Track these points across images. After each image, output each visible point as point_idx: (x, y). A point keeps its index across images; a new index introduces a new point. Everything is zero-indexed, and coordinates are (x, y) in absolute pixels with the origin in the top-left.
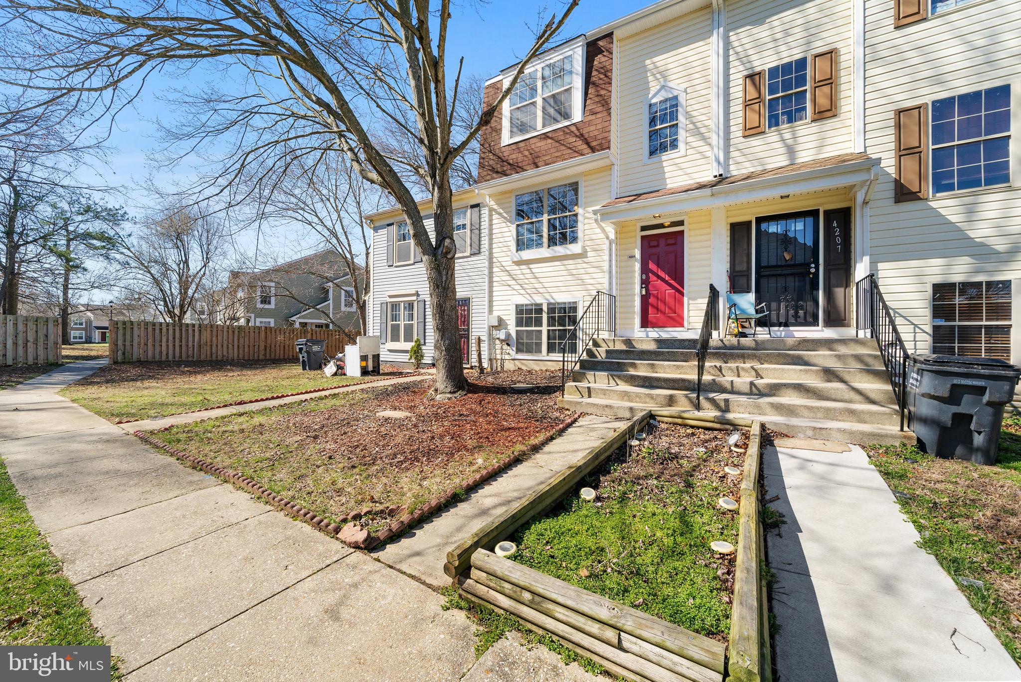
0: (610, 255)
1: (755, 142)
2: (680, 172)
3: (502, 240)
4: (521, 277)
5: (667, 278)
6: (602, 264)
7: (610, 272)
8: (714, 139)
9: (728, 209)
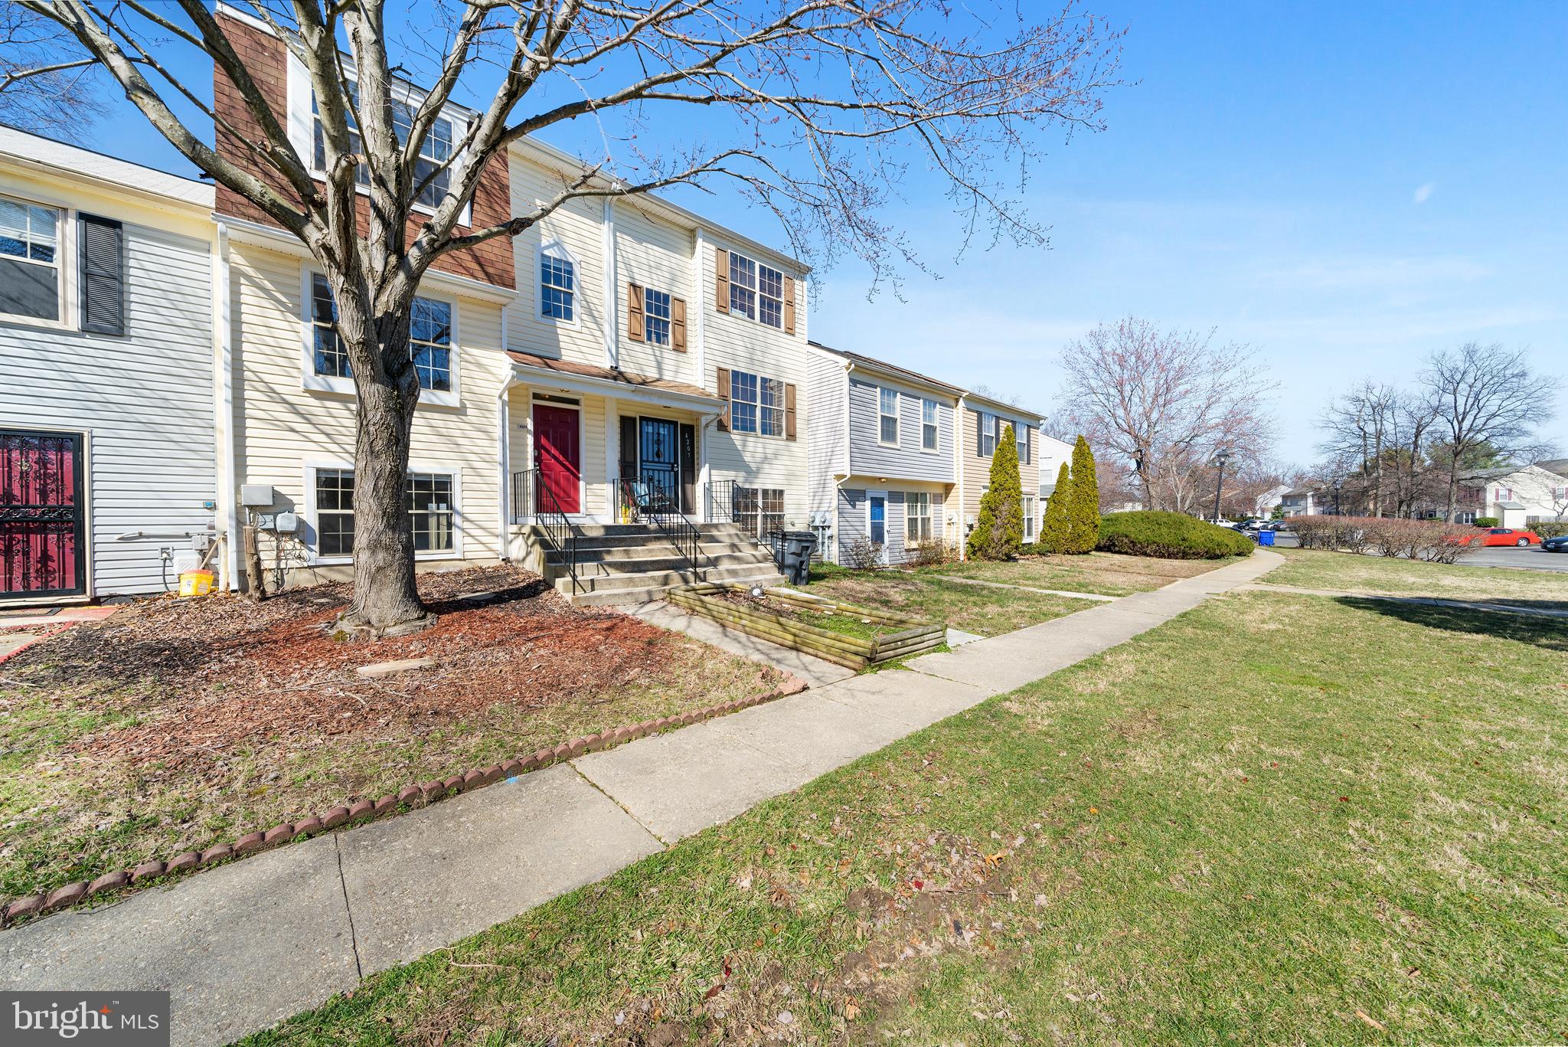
0: (503, 420)
1: (637, 347)
2: (574, 347)
3: (270, 341)
4: (331, 421)
5: (561, 458)
6: (490, 429)
7: (504, 442)
8: (606, 328)
9: (619, 401)
